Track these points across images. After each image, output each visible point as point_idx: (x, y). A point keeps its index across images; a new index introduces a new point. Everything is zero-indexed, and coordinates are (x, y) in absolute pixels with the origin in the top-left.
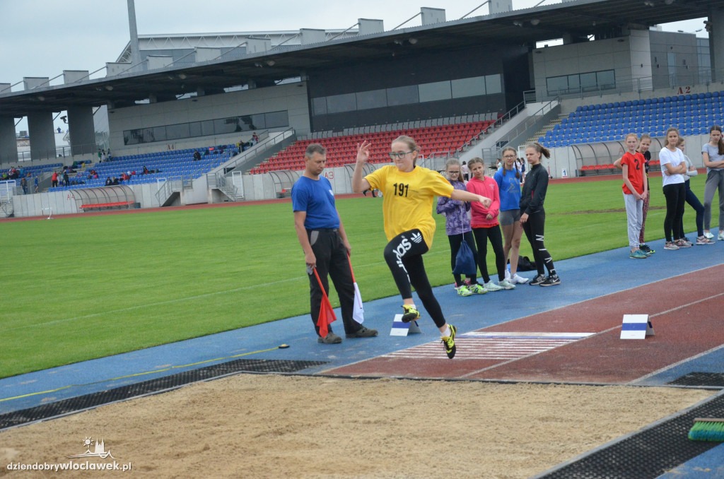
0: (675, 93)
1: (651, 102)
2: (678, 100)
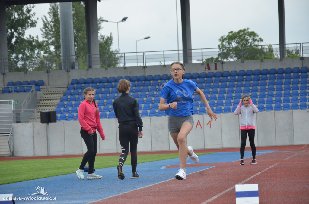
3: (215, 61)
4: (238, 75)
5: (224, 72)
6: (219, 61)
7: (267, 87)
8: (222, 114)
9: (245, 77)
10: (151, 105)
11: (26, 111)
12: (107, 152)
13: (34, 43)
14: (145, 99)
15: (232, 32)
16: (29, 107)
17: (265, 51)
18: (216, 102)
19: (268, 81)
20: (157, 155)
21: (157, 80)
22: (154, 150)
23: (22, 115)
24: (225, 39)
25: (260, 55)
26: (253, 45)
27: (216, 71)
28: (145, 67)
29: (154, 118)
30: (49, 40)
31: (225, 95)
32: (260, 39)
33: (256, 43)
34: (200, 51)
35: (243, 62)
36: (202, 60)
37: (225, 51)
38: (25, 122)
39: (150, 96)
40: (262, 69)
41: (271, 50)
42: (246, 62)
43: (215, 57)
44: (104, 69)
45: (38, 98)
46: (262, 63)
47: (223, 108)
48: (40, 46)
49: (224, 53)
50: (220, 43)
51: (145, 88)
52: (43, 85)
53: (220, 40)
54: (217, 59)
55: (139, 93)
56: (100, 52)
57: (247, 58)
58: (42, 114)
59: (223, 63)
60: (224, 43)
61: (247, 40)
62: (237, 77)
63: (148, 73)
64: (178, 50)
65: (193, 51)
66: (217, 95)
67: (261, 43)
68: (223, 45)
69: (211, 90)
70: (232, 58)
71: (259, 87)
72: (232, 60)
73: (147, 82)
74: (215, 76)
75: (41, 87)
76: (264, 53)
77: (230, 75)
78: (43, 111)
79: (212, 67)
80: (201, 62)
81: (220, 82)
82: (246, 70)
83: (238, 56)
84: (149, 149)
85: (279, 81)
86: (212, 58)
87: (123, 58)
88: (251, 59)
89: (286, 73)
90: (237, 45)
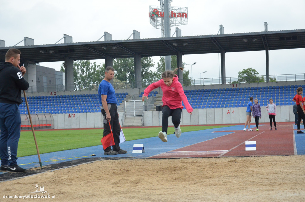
0: (49, 95)
1: (37, 98)
2: (50, 98)
3: (237, 83)
4: (247, 89)
5: (240, 88)
6: (238, 83)
7: (260, 95)
8: (239, 107)
9: (250, 90)
10: (206, 103)
11: (149, 105)
12: (186, 125)
13: (153, 74)
14: (204, 100)
15: (244, 69)
16: (151, 103)
17: (260, 78)
18: (237, 102)
19: (261, 93)
20: (209, 126)
21: (210, 91)
22: (207, 124)
23: (148, 107)
24: (241, 73)
25: (258, 80)
26: (254, 76)
27: (237, 87)
28: (204, 86)
29: (208, 109)
30: (160, 73)
31: (241, 99)
32: (258, 73)
33: (256, 75)
34: (230, 78)
35: (249, 84)
36: (230, 82)
37: (241, 78)
38: (149, 110)
39: (206, 99)
40: (258, 87)
41: (263, 78)
42: (251, 83)
43: (237, 81)
44: (185, 86)
45: (155, 100)
46: (258, 84)
47: (240, 104)
48: (155, 75)
49: (241, 79)
50: (239, 74)
51: (204, 95)
52: (157, 93)
53: (239, 73)
54: (238, 82)
55: (201, 98)
56: (183, 78)
57: (251, 82)
58: (157, 107)
59: (240, 84)
60: (241, 75)
61: (251, 74)
62: (246, 91)
63: (205, 88)
64: (219, 78)
65: (226, 78)
66: (237, 99)
67: (258, 75)
68: (240, 76)
69: (234, 96)
70: (244, 81)
71: (257, 95)
72: (244, 82)
73: (205, 92)
74: (236, 90)
75: (156, 94)
76: (259, 79)
77: (243, 90)
78: (157, 105)
79: (235, 85)
80: (230, 83)
81: (239, 93)
82: (251, 87)
83: (247, 81)
84: (206, 124)
85: (266, 92)
86: (235, 82)
87: (194, 81)
88: (253, 82)
89: (269, 89)
90: (247, 75)
